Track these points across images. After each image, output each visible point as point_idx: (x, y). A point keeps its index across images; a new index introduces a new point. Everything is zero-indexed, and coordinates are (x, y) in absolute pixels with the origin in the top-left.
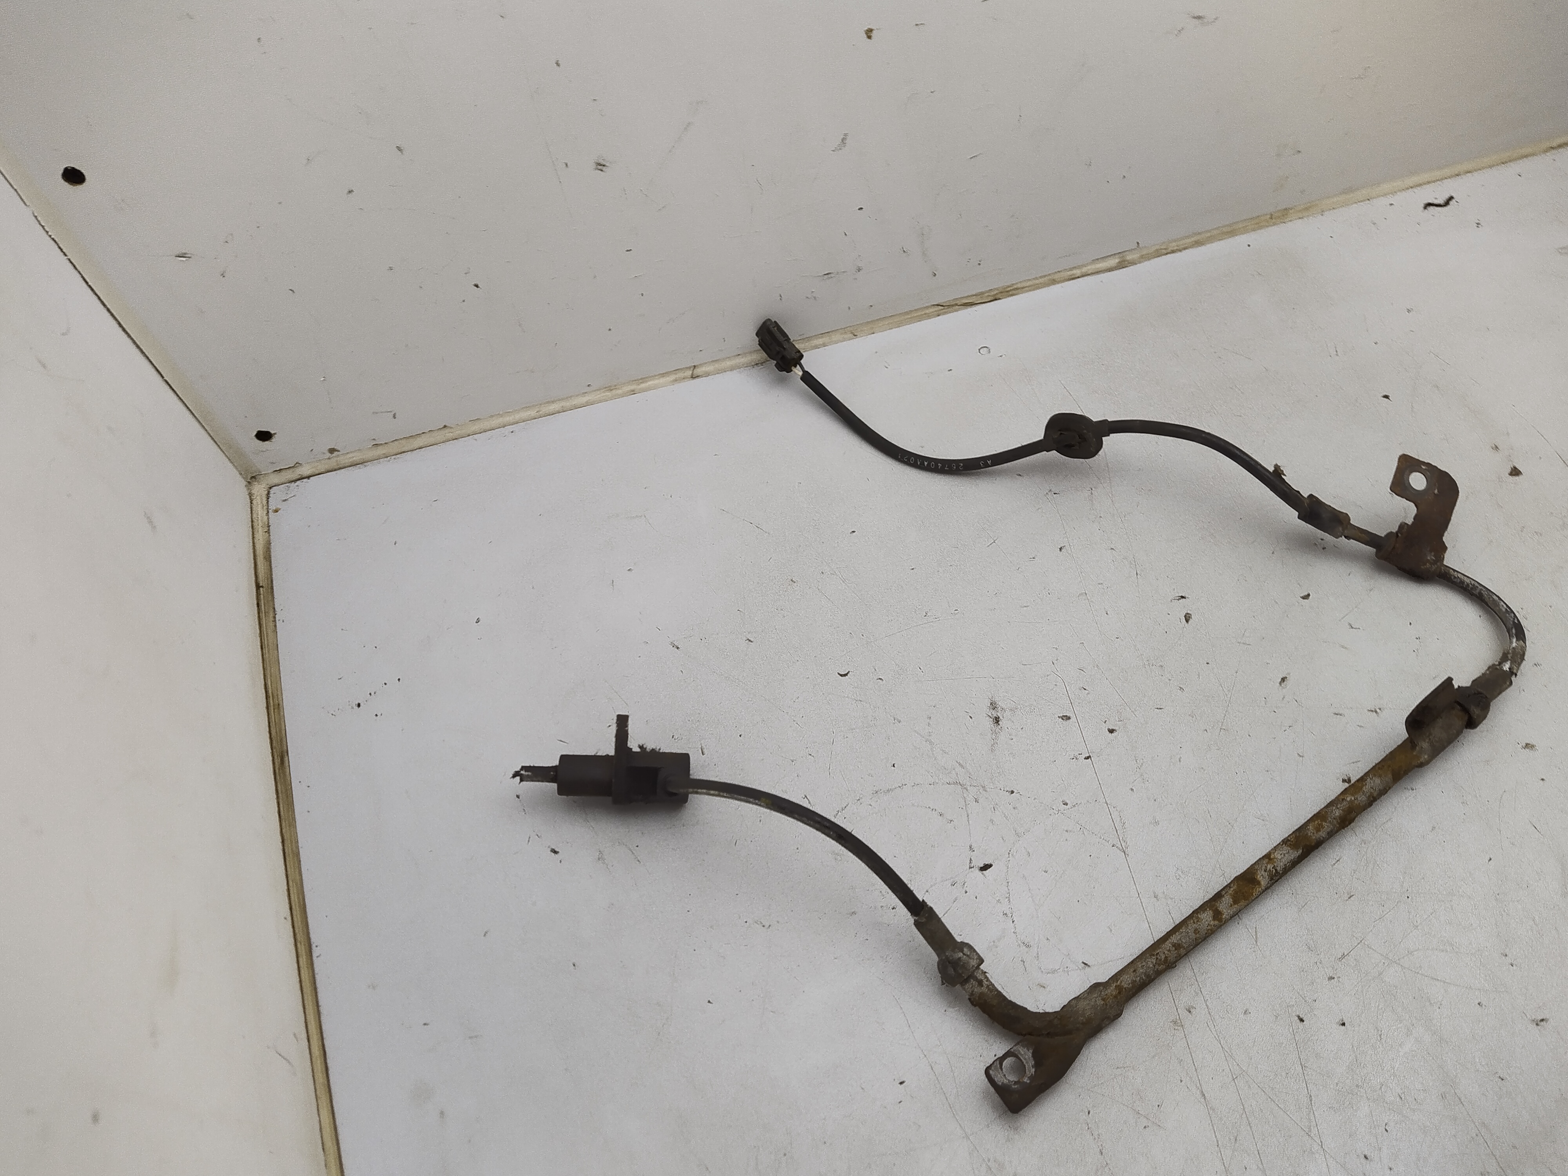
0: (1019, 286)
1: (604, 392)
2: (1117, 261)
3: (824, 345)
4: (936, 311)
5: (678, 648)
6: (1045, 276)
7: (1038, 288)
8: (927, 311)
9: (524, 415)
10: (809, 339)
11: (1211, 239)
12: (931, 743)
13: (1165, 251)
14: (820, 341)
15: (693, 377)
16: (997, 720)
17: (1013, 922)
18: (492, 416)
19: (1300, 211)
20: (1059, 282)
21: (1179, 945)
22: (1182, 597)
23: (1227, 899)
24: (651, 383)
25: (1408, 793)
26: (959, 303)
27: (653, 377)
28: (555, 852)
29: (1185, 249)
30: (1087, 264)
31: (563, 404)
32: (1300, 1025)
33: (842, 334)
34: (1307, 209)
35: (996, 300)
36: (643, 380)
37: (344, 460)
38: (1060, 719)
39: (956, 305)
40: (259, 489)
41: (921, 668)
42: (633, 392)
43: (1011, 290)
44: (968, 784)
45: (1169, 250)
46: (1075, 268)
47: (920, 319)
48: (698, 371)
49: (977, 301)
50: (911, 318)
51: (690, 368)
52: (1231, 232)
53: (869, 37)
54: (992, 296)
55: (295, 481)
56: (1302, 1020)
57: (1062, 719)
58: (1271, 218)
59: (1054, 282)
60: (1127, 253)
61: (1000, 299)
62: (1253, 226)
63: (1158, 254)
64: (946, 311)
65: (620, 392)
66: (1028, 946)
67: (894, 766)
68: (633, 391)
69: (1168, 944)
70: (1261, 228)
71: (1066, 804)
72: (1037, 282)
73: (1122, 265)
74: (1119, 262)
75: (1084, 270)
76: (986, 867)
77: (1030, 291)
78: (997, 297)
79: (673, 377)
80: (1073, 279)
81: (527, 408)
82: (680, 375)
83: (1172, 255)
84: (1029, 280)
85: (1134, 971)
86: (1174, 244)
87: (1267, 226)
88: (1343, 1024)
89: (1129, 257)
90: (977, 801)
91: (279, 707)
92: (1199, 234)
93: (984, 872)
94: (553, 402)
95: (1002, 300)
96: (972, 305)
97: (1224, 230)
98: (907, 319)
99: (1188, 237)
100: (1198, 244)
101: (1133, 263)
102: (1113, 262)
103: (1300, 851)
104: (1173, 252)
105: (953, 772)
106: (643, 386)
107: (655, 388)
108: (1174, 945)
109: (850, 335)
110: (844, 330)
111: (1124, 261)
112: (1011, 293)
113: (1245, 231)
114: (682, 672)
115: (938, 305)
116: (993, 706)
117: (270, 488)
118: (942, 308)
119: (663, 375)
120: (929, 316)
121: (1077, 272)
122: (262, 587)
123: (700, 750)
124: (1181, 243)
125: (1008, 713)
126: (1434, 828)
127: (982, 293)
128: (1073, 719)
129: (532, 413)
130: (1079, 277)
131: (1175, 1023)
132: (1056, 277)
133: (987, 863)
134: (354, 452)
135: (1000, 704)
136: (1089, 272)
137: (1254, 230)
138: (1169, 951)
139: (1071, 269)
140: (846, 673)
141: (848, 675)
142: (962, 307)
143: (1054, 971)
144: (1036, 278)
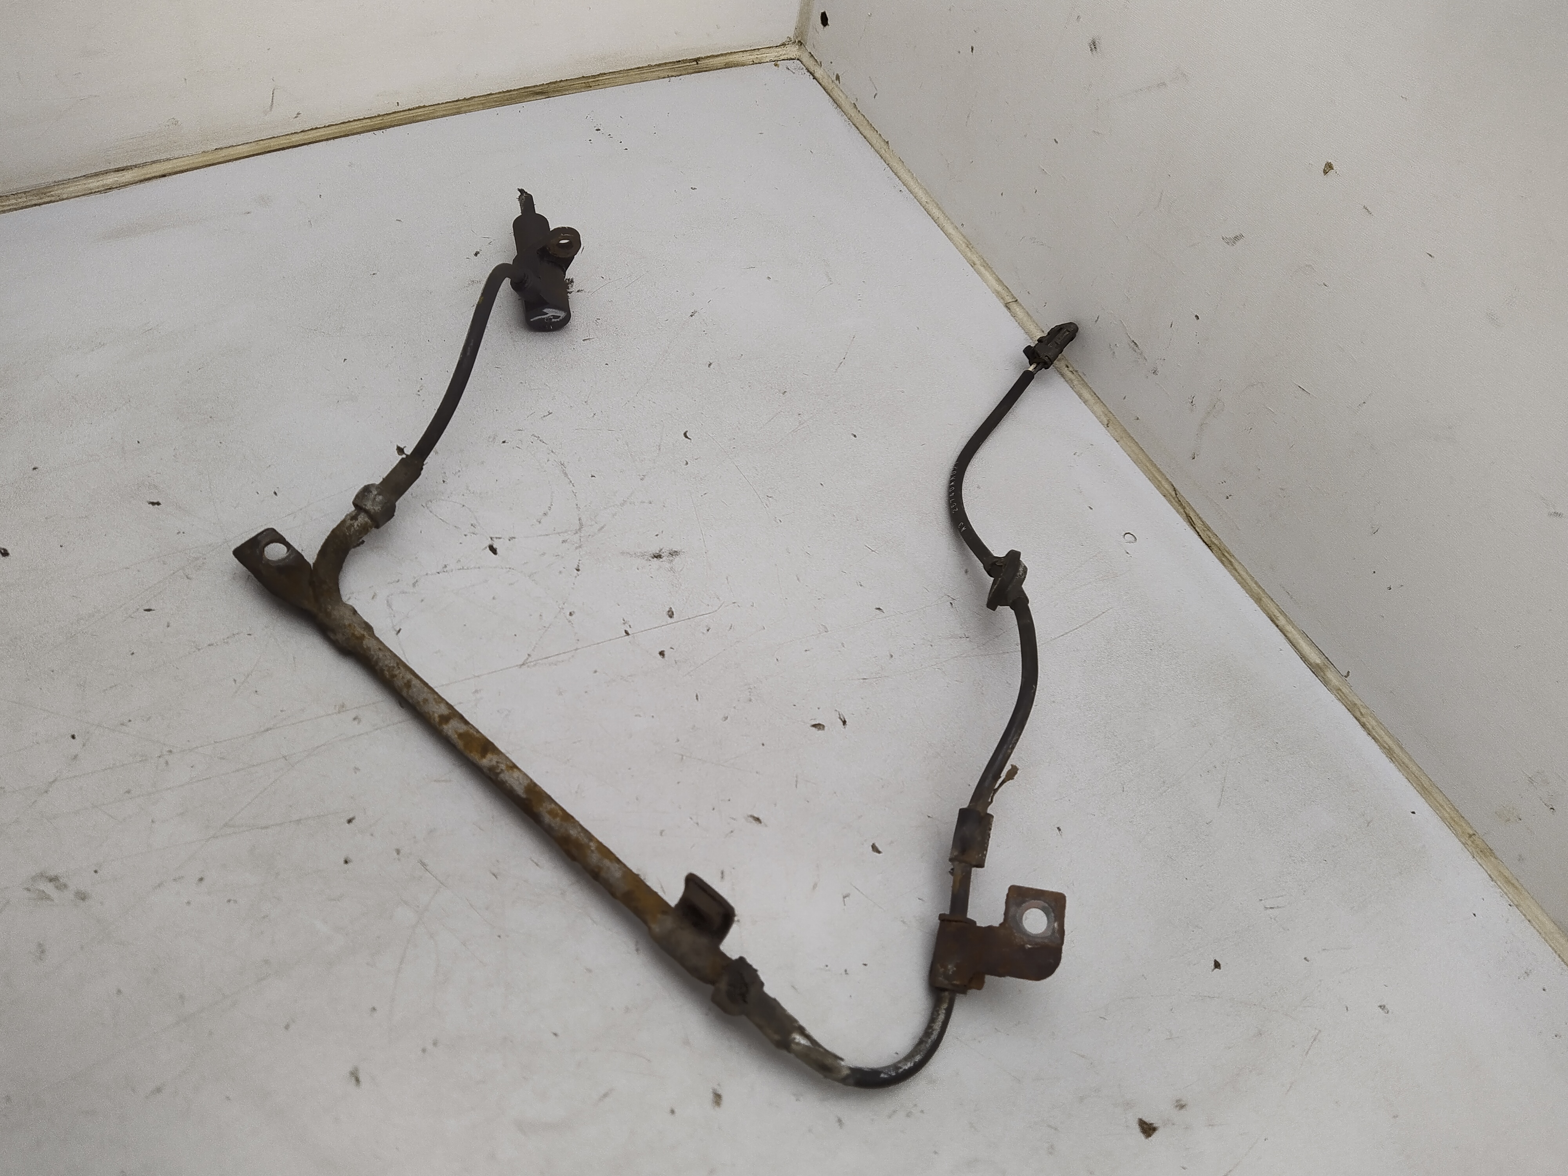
0: (1236, 565)
1: (964, 242)
2: (1318, 661)
3: (1085, 402)
4: (1167, 490)
5: (692, 316)
6: (1259, 587)
7: (1243, 587)
8: (1163, 483)
9: (920, 193)
10: (1086, 385)
11: (1402, 766)
12: (622, 505)
13: (1358, 714)
14: (1087, 395)
15: (1007, 306)
16: (658, 556)
17: (438, 573)
18: (909, 171)
19: (1501, 873)
20: (1261, 606)
21: (410, 686)
22: (844, 722)
23: (462, 728)
24: (987, 274)
25: (632, 946)
26: (1188, 509)
27: (993, 273)
28: (476, 254)
29: (1374, 738)
30: (1294, 626)
31: (942, 218)
32: (345, 820)
33: (1103, 412)
34: (1508, 881)
35: (1209, 547)
36: (987, 266)
37: (836, 93)
38: (668, 609)
39: (1184, 508)
40: (793, 51)
41: (706, 495)
42: (973, 265)
43: (1226, 557)
44: (582, 535)
45: (1363, 720)
46: (1285, 616)
47: (1153, 479)
48: (1014, 306)
49: (1198, 527)
50: (1149, 470)
51: (1014, 297)
52: (1425, 790)
53: (1325, 172)
54: (1211, 541)
55: (808, 71)
56: (350, 821)
57: (669, 611)
58: (1470, 836)
59: (1258, 600)
60: (1333, 669)
61: (1212, 552)
62: (1447, 815)
63: (1352, 708)
64: (1173, 501)
65: (969, 254)
66: (414, 585)
67: (592, 476)
68: (975, 264)
69: (409, 676)
70: (1450, 827)
71: (571, 614)
72: (1249, 581)
73: (1316, 670)
74: (1318, 665)
75: (1289, 628)
76: (493, 550)
77: (1237, 579)
78: (1213, 547)
79: (999, 288)
80: (1272, 621)
81: (927, 193)
82: (1004, 293)
83: (1360, 726)
84: (1247, 573)
85: (380, 649)
86: (1374, 723)
87: (1456, 835)
88: (346, 862)
89: (1330, 675)
90: (564, 542)
91: (588, 87)
92: (1401, 748)
93: (488, 548)
94: (939, 209)
95: (1212, 554)
96: (1192, 525)
97: (1423, 778)
98: (1147, 467)
99: (1391, 736)
100: (1389, 753)
101: (1326, 682)
102: (1315, 658)
103: (524, 796)
104: (1363, 725)
105: (593, 523)
106: (982, 269)
107: (985, 280)
108: (409, 682)
109: (1106, 421)
110: (1108, 412)
111: (1323, 671)
112: (1223, 559)
113: (1437, 807)
114: (667, 320)
115: (1175, 490)
116: (674, 553)
117: (798, 59)
118: (1174, 496)
119: (999, 280)
120: (1159, 487)
121: (1282, 621)
122: (697, 64)
123: (588, 338)
124: (1378, 729)
125: (667, 565)
126: (589, 971)
127: (1209, 529)
128: (670, 620)
129: (924, 199)
130: (1277, 626)
131: (343, 706)
132: (1265, 600)
133: (498, 550)
134: (844, 94)
135: (677, 559)
136: (1289, 635)
137: (1443, 819)
138: (403, 677)
139: (1282, 612)
140: (689, 437)
141: (687, 439)
142: (1185, 515)
143: (389, 605)
144: (1252, 578)
